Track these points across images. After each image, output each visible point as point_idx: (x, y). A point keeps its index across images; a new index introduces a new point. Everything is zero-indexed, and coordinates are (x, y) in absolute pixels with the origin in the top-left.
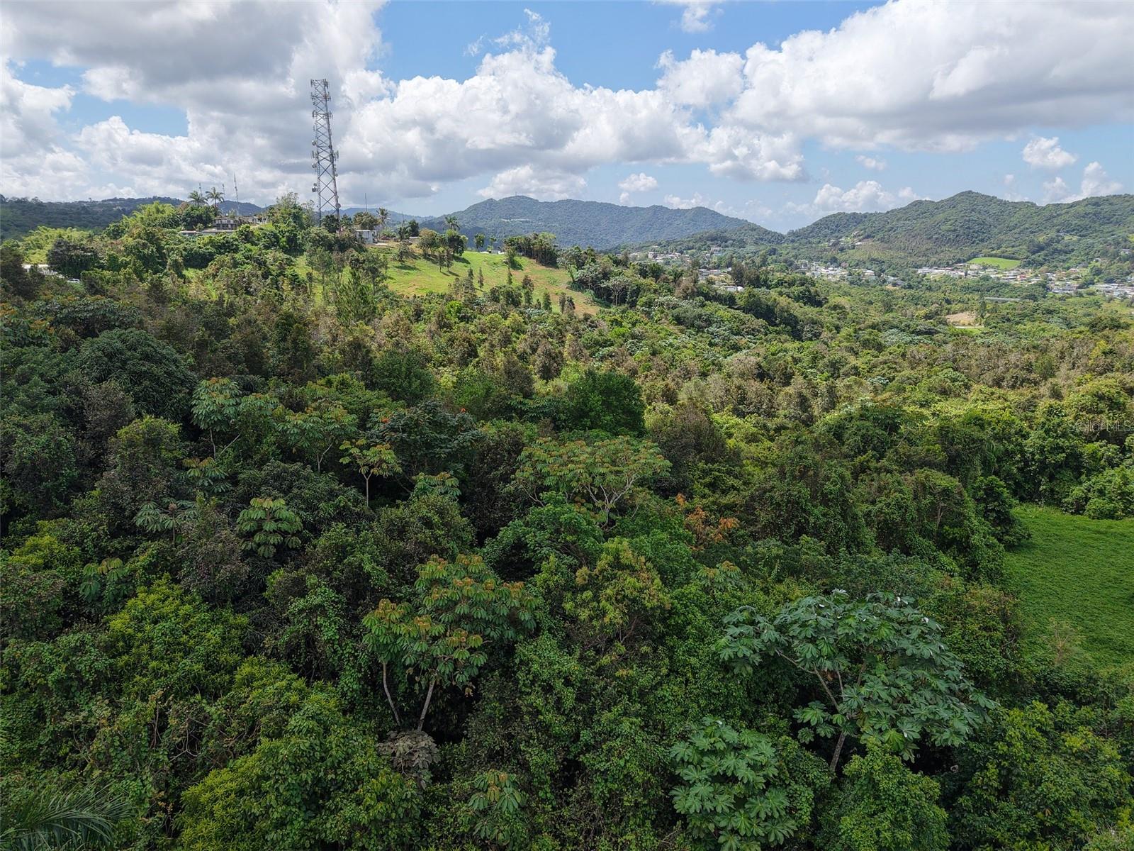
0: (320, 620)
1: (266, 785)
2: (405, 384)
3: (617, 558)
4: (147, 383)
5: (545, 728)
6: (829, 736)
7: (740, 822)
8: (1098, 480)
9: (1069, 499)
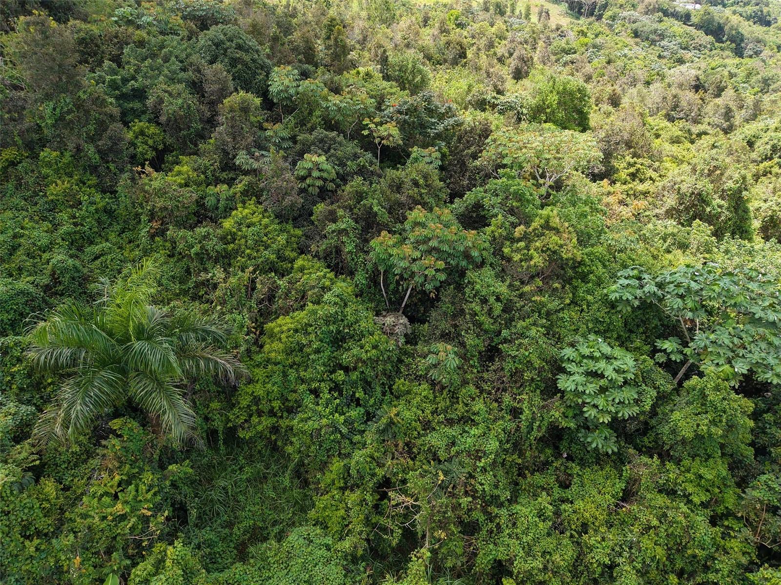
0: (344, 239)
1: (310, 329)
2: (410, 78)
3: (547, 222)
4: (240, 66)
5: (479, 325)
6: (678, 361)
7: (600, 401)
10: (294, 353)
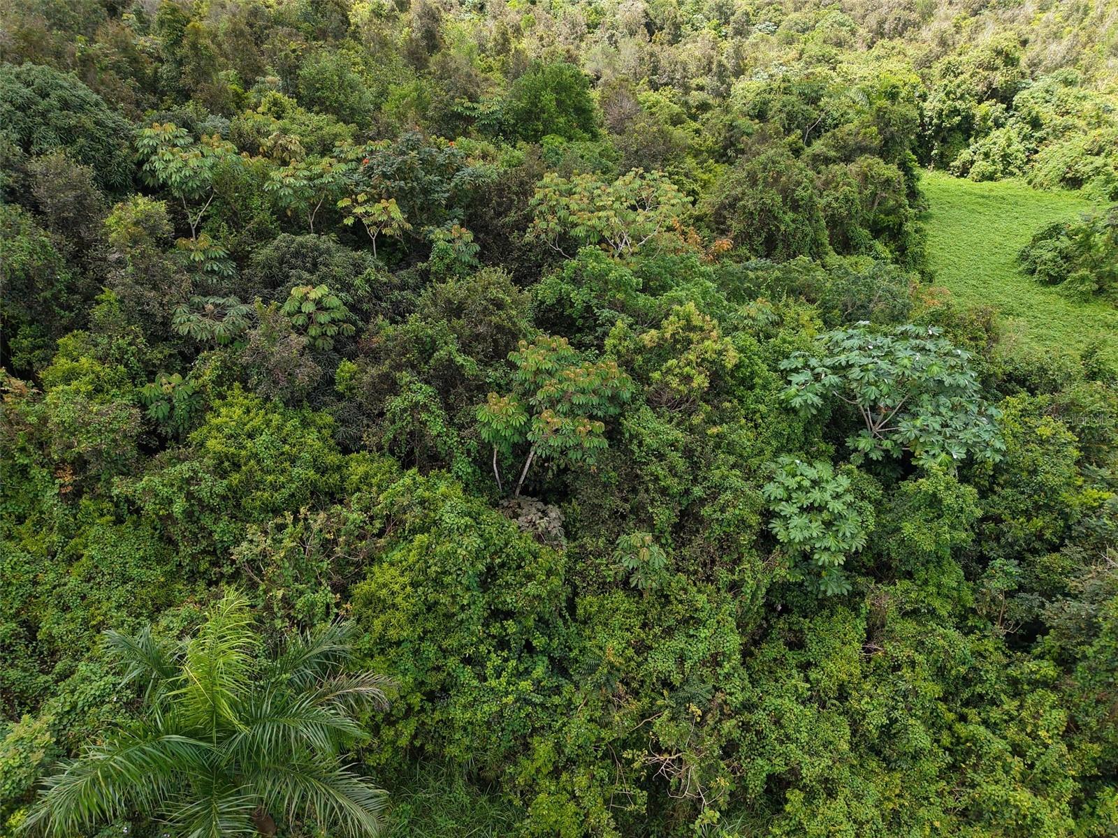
0: (424, 416)
1: (447, 579)
2: (342, 98)
3: (688, 321)
4: (81, 141)
6: (880, 459)
7: (830, 542)
8: (983, 144)
9: (957, 163)
10: (421, 617)
